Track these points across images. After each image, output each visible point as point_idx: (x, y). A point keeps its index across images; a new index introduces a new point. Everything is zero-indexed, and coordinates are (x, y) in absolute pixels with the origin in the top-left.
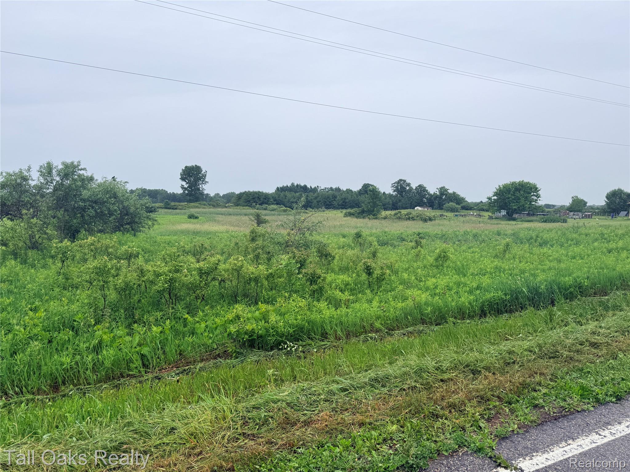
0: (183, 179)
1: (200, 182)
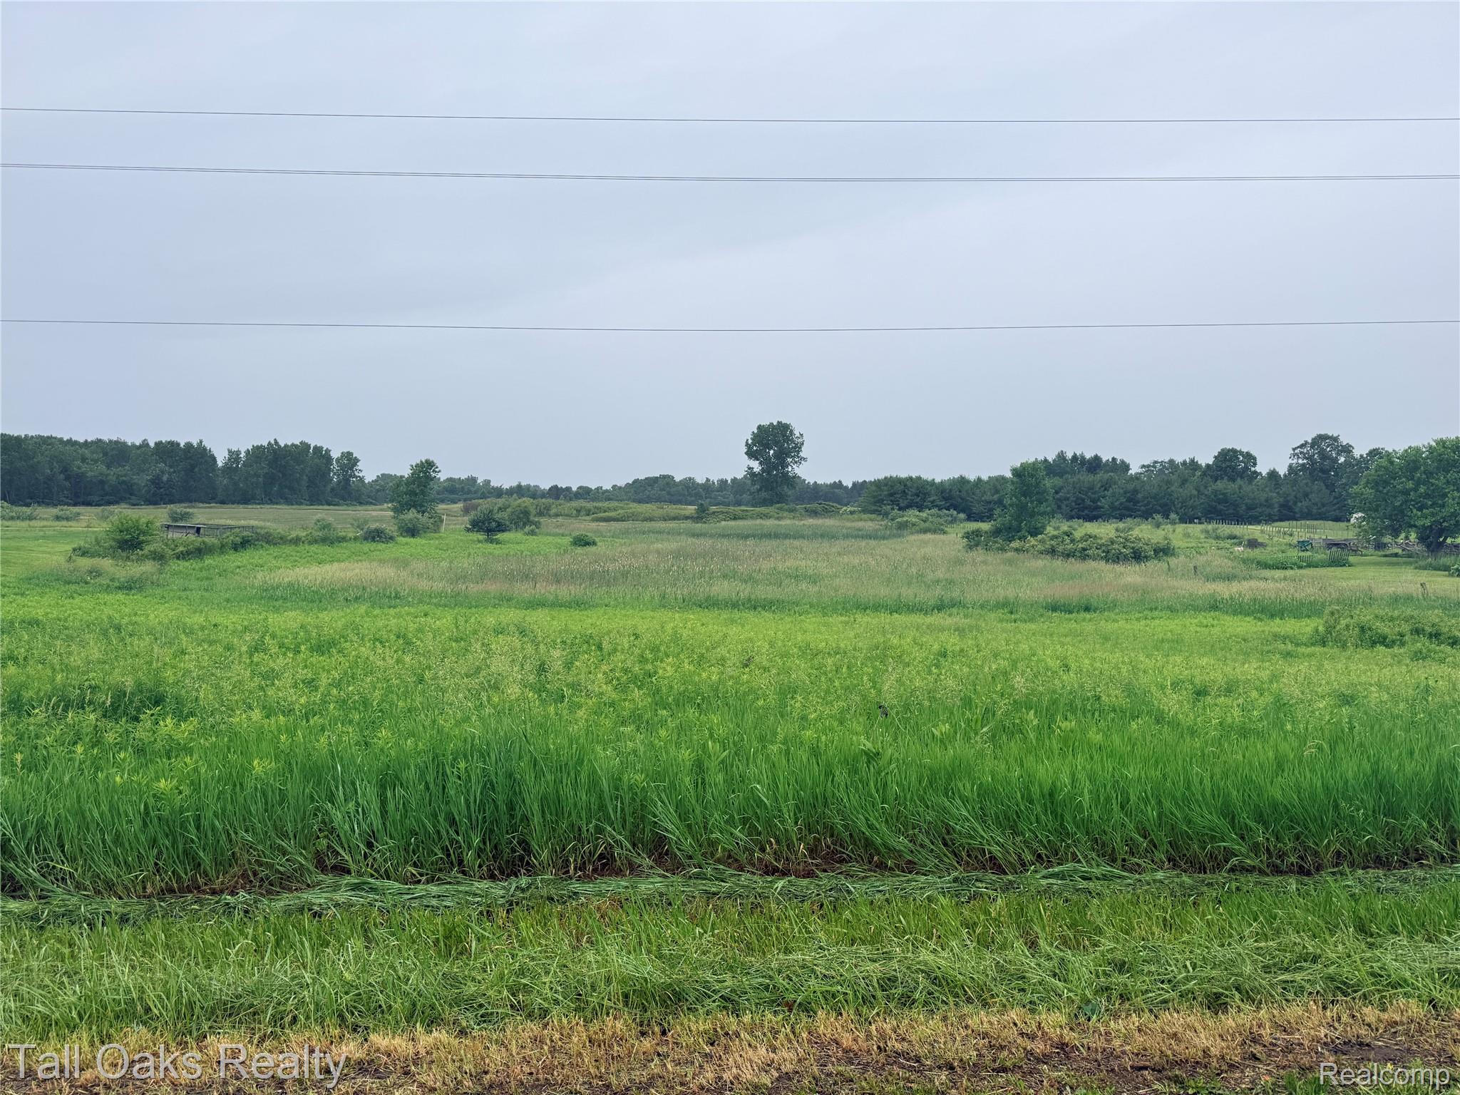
0: (751, 454)
1: (789, 460)
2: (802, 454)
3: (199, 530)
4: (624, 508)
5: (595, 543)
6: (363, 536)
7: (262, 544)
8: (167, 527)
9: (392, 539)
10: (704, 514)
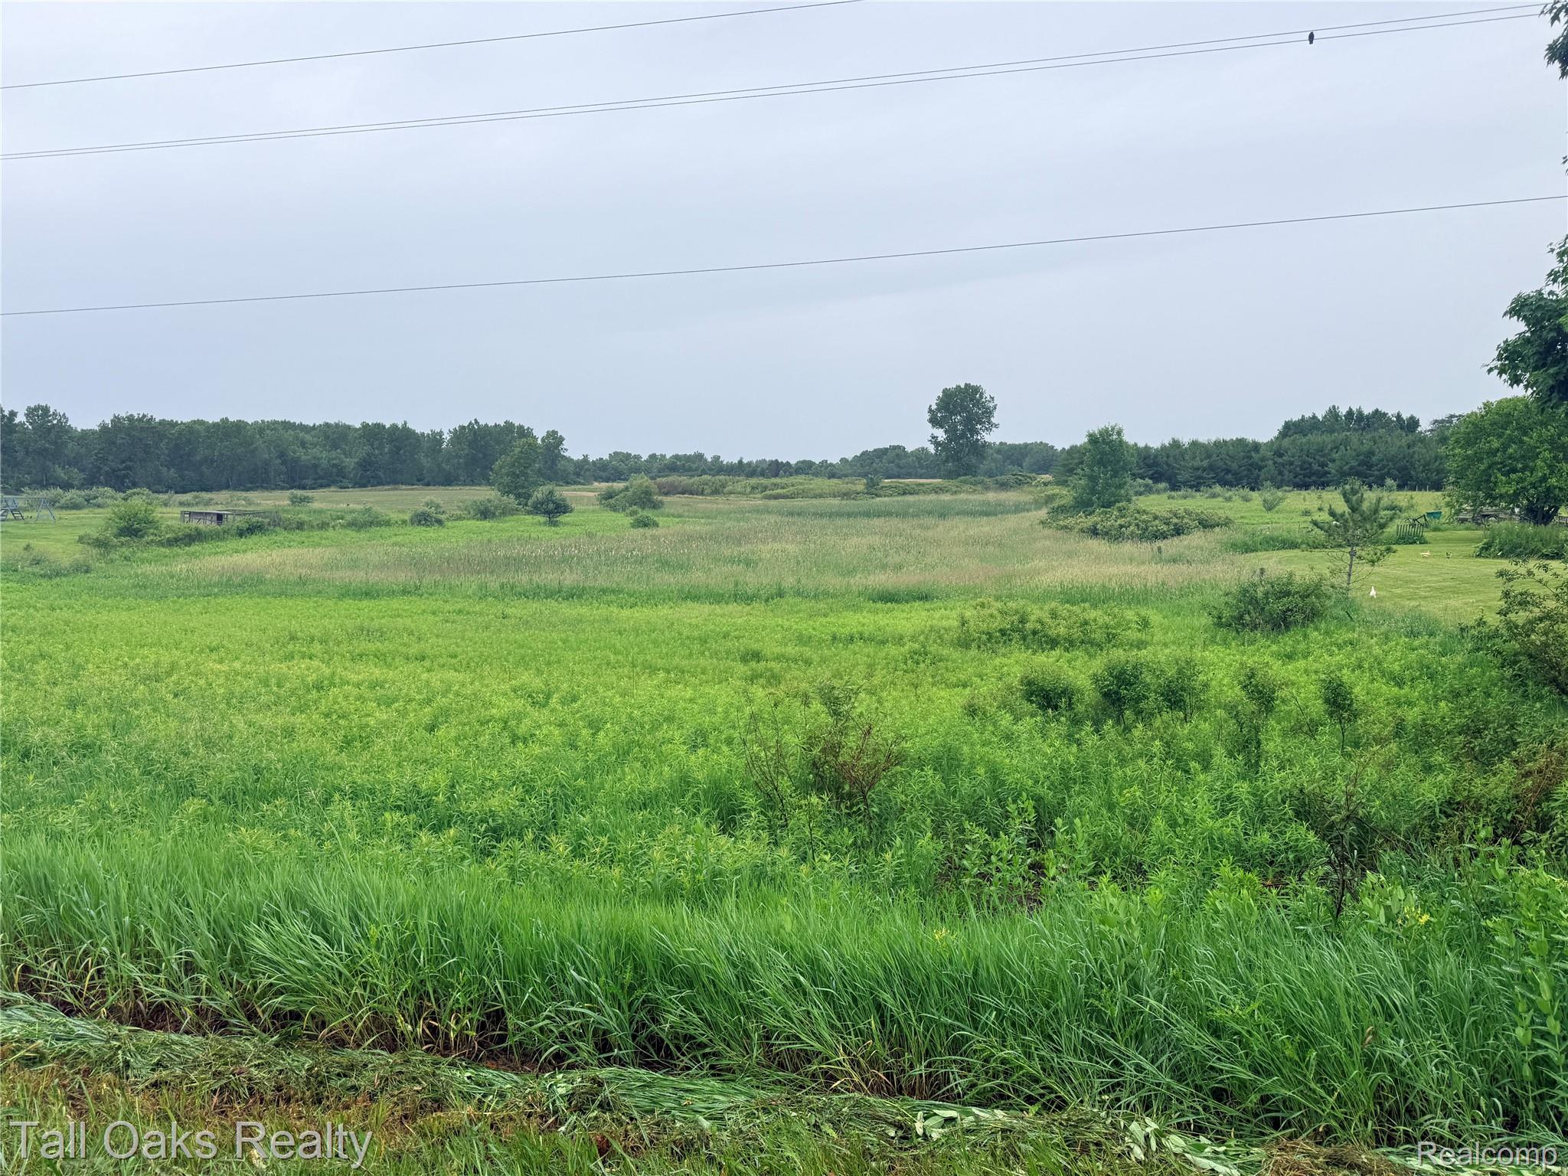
0: (934, 421)
1: (979, 426)
2: (993, 420)
3: (220, 517)
4: (801, 484)
5: (656, 525)
6: (411, 520)
7: (278, 529)
8: (190, 513)
9: (440, 522)
10: (873, 489)
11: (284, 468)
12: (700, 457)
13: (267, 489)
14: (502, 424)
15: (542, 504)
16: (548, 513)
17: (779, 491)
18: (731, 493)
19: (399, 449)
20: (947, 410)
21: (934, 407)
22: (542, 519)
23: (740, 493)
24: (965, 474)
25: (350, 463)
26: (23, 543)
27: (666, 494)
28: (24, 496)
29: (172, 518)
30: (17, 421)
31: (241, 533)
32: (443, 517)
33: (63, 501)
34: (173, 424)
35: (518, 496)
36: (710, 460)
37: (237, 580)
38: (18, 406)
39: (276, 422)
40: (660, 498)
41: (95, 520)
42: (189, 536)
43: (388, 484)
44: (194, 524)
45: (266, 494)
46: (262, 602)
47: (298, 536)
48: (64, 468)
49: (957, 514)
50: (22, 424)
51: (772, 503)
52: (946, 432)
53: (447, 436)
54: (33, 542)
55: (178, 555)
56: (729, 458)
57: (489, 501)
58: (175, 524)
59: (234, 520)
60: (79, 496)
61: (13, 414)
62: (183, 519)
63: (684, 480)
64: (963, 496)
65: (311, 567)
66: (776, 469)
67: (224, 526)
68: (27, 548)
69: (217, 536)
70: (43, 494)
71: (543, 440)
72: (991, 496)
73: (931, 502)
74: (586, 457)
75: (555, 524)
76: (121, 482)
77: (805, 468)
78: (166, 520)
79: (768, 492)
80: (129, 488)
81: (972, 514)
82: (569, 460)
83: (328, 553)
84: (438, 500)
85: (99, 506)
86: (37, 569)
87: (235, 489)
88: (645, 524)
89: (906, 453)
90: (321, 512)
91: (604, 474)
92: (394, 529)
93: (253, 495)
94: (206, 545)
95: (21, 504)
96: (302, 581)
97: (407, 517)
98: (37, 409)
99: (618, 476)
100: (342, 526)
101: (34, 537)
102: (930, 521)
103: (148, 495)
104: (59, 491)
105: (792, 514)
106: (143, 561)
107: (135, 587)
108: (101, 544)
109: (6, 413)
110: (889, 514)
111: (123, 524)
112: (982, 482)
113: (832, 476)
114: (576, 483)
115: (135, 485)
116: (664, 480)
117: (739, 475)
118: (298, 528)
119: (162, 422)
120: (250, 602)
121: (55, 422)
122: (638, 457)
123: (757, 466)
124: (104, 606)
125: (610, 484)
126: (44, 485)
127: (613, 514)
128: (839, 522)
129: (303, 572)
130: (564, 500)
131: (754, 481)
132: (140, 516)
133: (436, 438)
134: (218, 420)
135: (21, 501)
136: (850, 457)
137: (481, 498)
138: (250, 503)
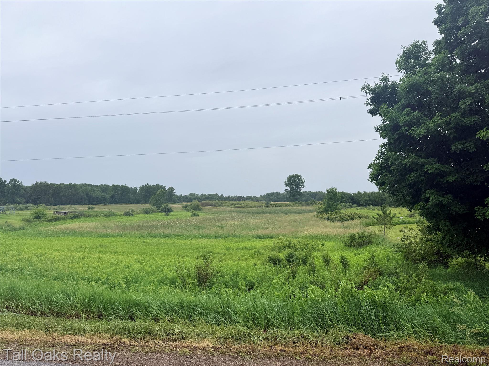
0: (286, 185)
1: (300, 187)
2: (304, 185)
3: (65, 213)
4: (246, 203)
5: (199, 216)
6: (124, 214)
7: (82, 217)
8: (56, 212)
9: (132, 215)
10: (268, 205)
11: (87, 198)
12: (216, 195)
13: (81, 204)
14: (156, 185)
15: (164, 209)
16: (165, 212)
17: (239, 205)
18: (224, 206)
19: (123, 192)
20: (290, 182)
21: (286, 181)
22: (164, 214)
23: (227, 206)
24: (296, 201)
25: (108, 197)
26: (5, 220)
27: (205, 206)
28: (6, 206)
29: (51, 213)
30: (6, 183)
31: (71, 218)
32: (133, 213)
33: (18, 208)
34: (54, 185)
35: (157, 207)
36: (220, 196)
37: (68, 232)
38: (7, 179)
39: (86, 184)
40: (201, 207)
41: (28, 214)
42: (56, 219)
43: (119, 203)
44: (57, 215)
45: (81, 206)
46: (75, 238)
47: (88, 219)
48: (19, 198)
49: (291, 213)
50: (8, 184)
51: (237, 209)
52: (290, 188)
53: (138, 189)
54: (8, 220)
55: (51, 224)
56: (226, 195)
57: (148, 208)
58: (51, 215)
59: (70, 214)
60: (23, 206)
61: (5, 181)
62: (54, 214)
63: (210, 202)
64: (295, 207)
65: (91, 228)
66: (240, 198)
67: (67, 216)
68: (6, 222)
69: (64, 219)
70: (12, 206)
71: (168, 189)
72: (303, 208)
73: (284, 209)
74: (181, 195)
75: (167, 215)
76: (36, 202)
77: (249, 198)
78: (49, 214)
79: (236, 206)
80: (39, 204)
81: (295, 213)
82: (176, 196)
83: (97, 224)
84: (133, 208)
85: (29, 209)
86: (8, 228)
87: (72, 204)
88: (195, 215)
89: (280, 194)
90: (97, 212)
91: (187, 200)
92: (118, 217)
93: (76, 207)
94: (60, 222)
95: (5, 209)
96: (88, 232)
97: (122, 213)
98: (13, 180)
99: (191, 200)
100: (102, 216)
101: (8, 219)
102: (281, 215)
103: (44, 206)
104: (17, 205)
105: (240, 212)
106: (40, 226)
107: (37, 234)
108: (29, 221)
109: (3, 181)
110: (270, 213)
111: (36, 215)
112: (301, 203)
113: (257, 201)
114: (178, 203)
115: (40, 203)
116: (204, 202)
117: (228, 200)
118: (89, 217)
119: (51, 184)
120: (71, 238)
121: (18, 184)
122: (197, 195)
123: (234, 198)
124: (28, 239)
125: (186, 203)
126: (12, 203)
127: (187, 212)
128: (254, 215)
129: (88, 229)
130: (171, 208)
131: (232, 202)
132: (41, 213)
133: (135, 189)
134: (68, 183)
135: (5, 208)
136: (263, 195)
137: (146, 208)
138: (75, 209)
